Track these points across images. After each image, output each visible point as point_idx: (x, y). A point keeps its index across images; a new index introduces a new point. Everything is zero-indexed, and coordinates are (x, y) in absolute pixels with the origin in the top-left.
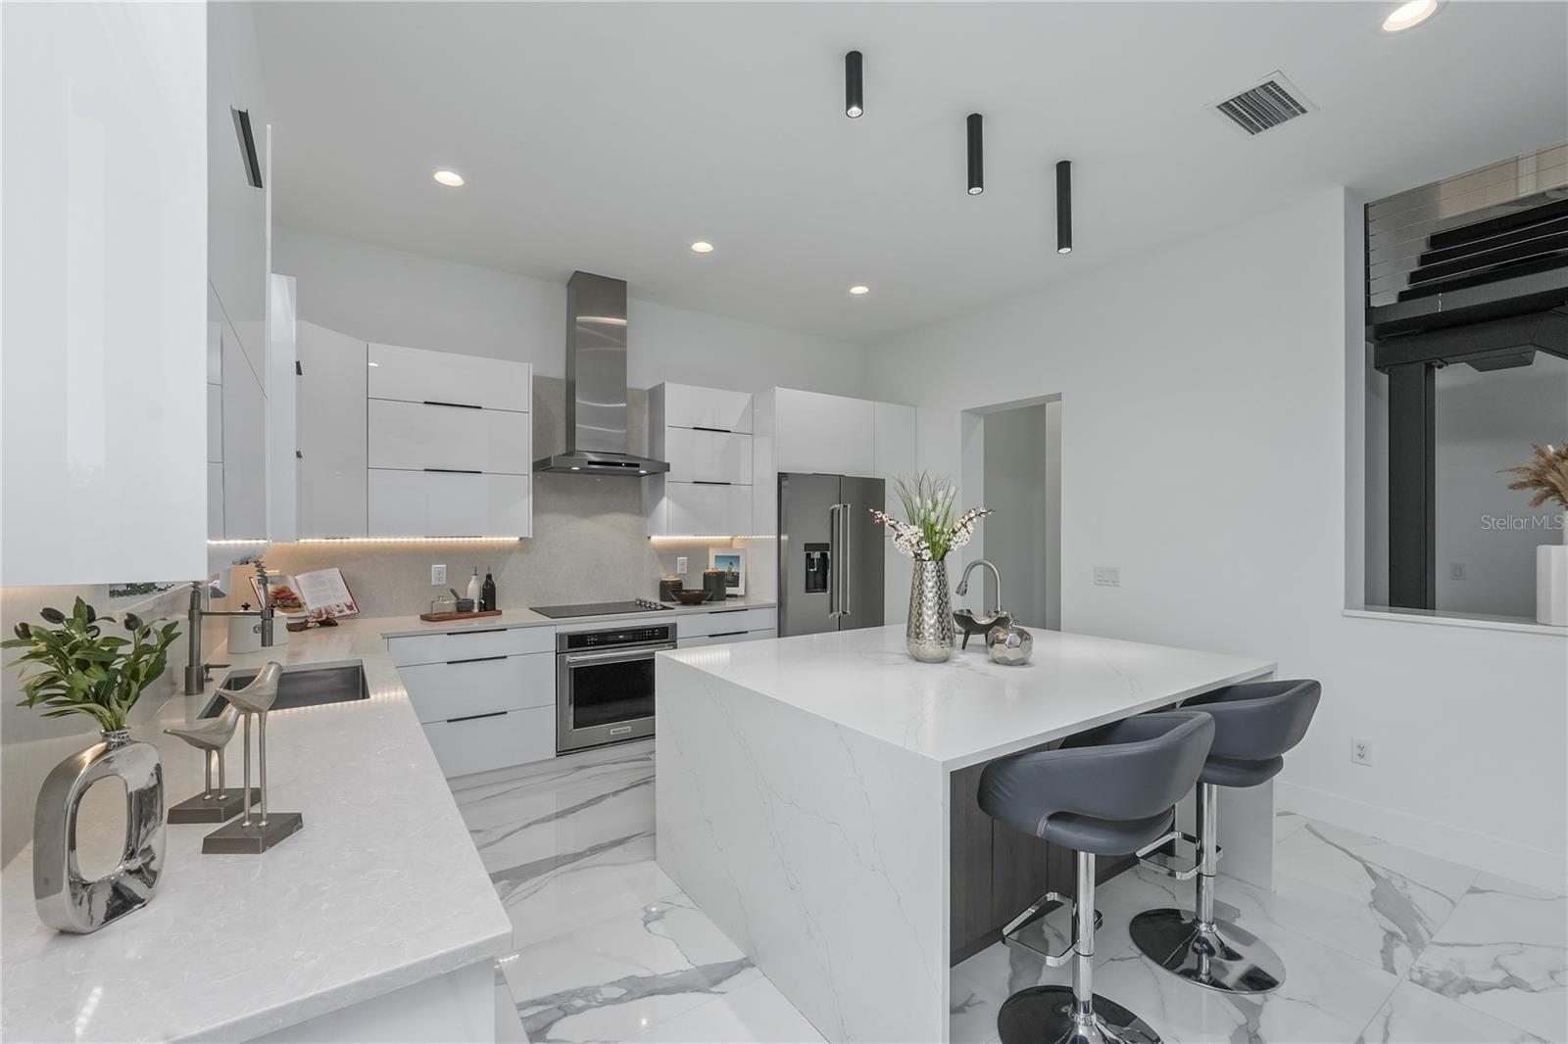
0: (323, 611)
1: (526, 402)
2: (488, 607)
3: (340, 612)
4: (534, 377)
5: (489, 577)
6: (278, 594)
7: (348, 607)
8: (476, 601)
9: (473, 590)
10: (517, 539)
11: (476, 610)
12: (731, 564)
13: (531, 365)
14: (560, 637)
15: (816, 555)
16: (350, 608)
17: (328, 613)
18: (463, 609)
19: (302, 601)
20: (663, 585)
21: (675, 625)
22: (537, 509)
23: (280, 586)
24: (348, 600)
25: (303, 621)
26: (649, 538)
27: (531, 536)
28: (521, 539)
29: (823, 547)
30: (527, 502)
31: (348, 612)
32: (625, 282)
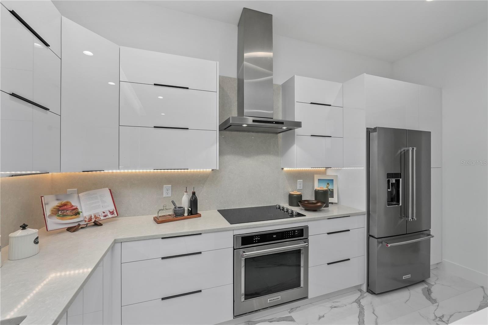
0: (93, 217)
1: (215, 86)
2: (193, 212)
3: (105, 216)
4: (220, 76)
5: (194, 193)
6: (60, 207)
7: (110, 212)
8: (186, 209)
9: (185, 202)
10: (211, 170)
11: (186, 214)
12: (328, 184)
13: (218, 62)
14: (235, 237)
15: (393, 181)
16: (112, 213)
17: (96, 217)
18: (178, 215)
19: (80, 210)
20: (291, 197)
21: (307, 227)
22: (221, 153)
23: (64, 201)
24: (112, 208)
25: (76, 224)
26: (283, 169)
27: (218, 169)
28: (213, 170)
29: (397, 176)
30: (216, 148)
31: (110, 216)
32: (272, 15)
